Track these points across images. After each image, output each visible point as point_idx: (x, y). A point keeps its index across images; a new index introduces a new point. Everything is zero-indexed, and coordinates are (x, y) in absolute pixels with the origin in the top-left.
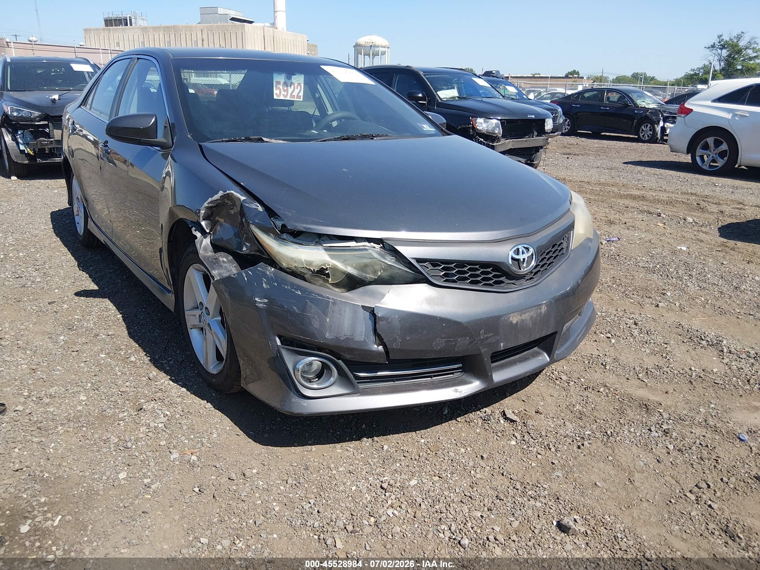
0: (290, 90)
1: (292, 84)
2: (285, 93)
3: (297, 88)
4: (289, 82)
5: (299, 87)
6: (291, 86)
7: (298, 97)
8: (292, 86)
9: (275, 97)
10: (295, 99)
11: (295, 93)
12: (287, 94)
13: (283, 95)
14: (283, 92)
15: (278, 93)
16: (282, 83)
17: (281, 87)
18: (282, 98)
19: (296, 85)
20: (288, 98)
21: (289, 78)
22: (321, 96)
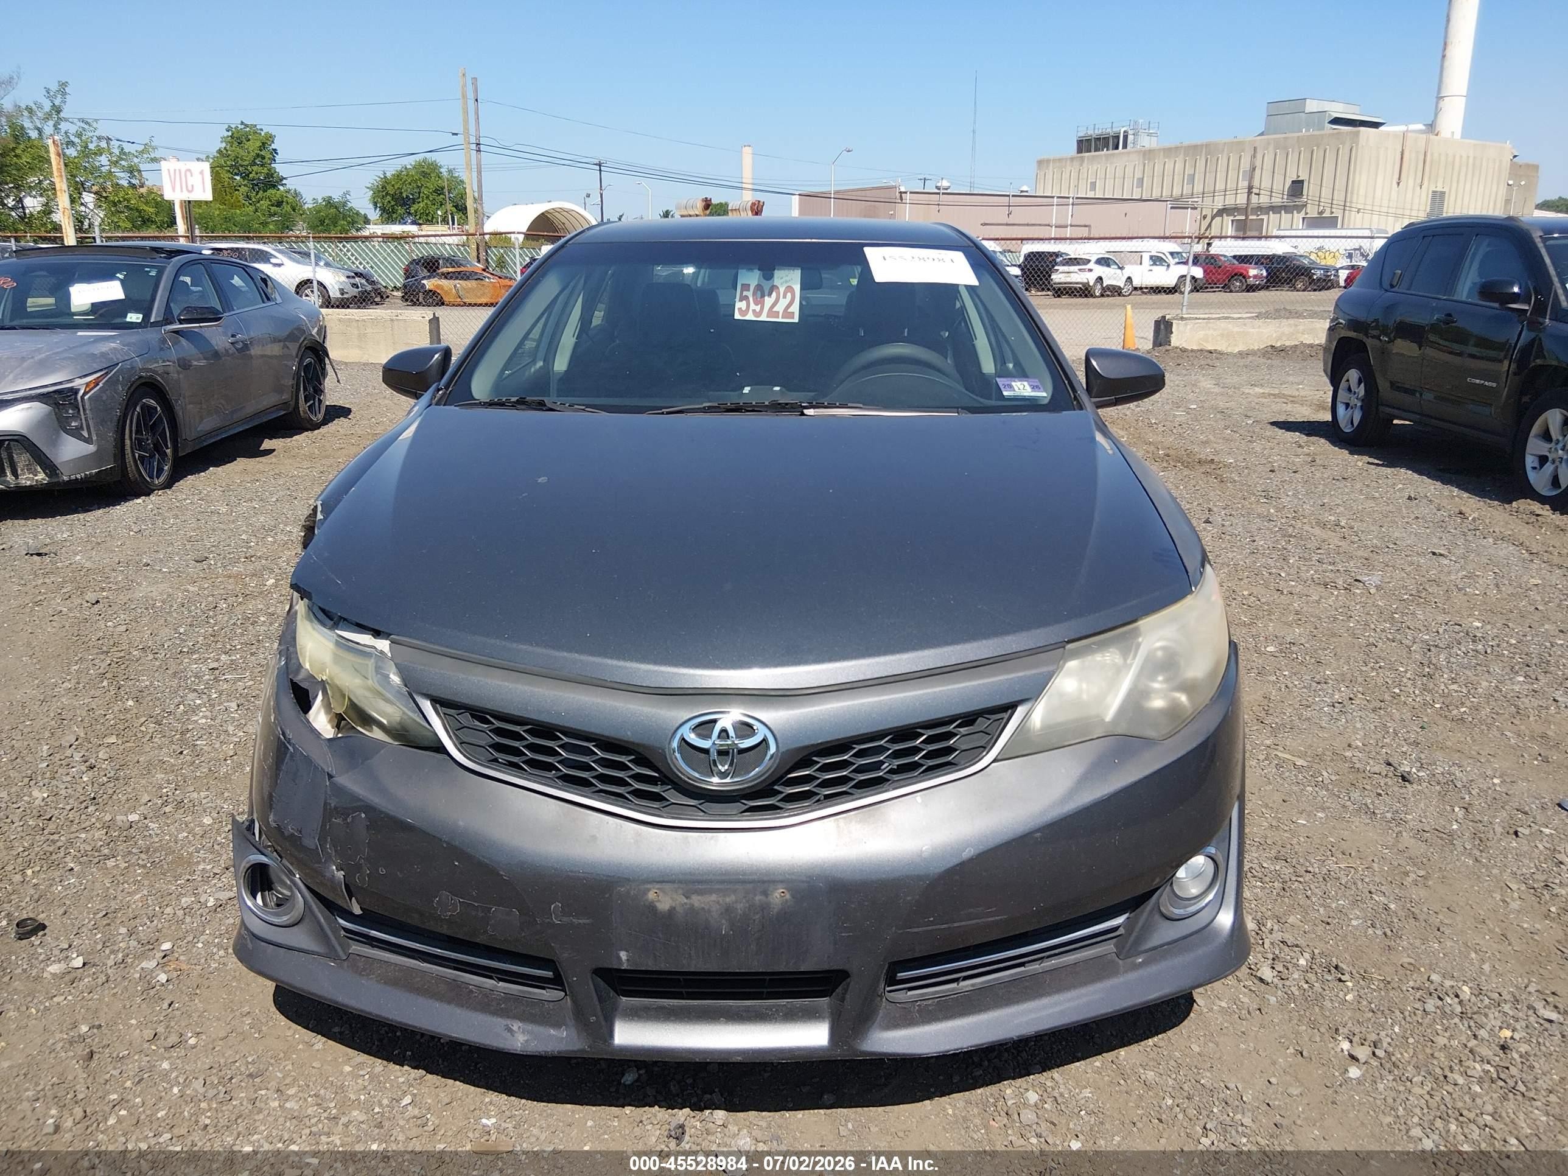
0: (768, 301)
1: (773, 288)
2: (758, 308)
3: (785, 297)
4: (767, 286)
5: (789, 295)
6: (770, 295)
7: (787, 313)
8: (774, 294)
9: (737, 316)
10: (780, 320)
11: (780, 308)
12: (762, 308)
13: (754, 311)
14: (752, 306)
15: (744, 308)
16: (752, 288)
17: (749, 294)
18: (750, 317)
19: (782, 290)
20: (763, 318)
21: (768, 276)
22: (963, 307)
